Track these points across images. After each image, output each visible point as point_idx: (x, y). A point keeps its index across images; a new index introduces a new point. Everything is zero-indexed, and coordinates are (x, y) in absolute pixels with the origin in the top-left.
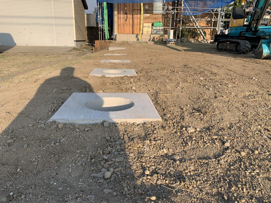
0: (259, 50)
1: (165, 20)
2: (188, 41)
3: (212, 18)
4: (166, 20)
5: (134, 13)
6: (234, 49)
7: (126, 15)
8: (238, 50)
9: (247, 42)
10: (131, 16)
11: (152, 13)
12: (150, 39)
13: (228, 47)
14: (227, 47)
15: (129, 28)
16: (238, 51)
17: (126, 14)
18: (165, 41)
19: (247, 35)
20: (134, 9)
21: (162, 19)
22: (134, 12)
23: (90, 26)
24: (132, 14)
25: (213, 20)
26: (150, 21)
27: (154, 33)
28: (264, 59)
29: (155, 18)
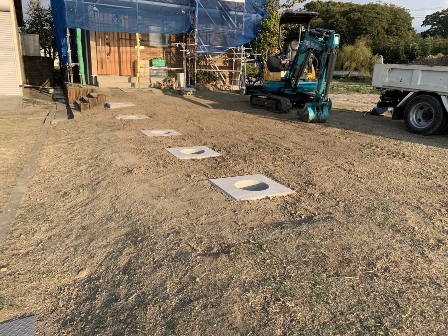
0: (305, 113)
1: (167, 56)
2: (205, 88)
3: (233, 57)
4: (169, 56)
5: (121, 44)
6: (274, 107)
7: (107, 48)
8: (279, 108)
9: (288, 100)
10: (116, 48)
11: (148, 46)
12: (151, 85)
13: (266, 103)
14: (264, 103)
15: (113, 67)
16: (280, 110)
17: (108, 44)
18: (180, 91)
19: (287, 92)
20: (120, 37)
21: (164, 54)
22: (121, 42)
23: (27, 55)
24: (117, 45)
25: (234, 60)
26: (145, 56)
27: (154, 74)
28: (310, 122)
29: (153, 53)
